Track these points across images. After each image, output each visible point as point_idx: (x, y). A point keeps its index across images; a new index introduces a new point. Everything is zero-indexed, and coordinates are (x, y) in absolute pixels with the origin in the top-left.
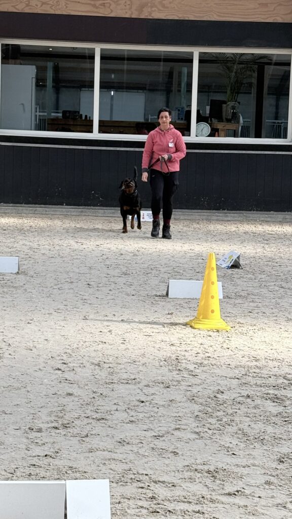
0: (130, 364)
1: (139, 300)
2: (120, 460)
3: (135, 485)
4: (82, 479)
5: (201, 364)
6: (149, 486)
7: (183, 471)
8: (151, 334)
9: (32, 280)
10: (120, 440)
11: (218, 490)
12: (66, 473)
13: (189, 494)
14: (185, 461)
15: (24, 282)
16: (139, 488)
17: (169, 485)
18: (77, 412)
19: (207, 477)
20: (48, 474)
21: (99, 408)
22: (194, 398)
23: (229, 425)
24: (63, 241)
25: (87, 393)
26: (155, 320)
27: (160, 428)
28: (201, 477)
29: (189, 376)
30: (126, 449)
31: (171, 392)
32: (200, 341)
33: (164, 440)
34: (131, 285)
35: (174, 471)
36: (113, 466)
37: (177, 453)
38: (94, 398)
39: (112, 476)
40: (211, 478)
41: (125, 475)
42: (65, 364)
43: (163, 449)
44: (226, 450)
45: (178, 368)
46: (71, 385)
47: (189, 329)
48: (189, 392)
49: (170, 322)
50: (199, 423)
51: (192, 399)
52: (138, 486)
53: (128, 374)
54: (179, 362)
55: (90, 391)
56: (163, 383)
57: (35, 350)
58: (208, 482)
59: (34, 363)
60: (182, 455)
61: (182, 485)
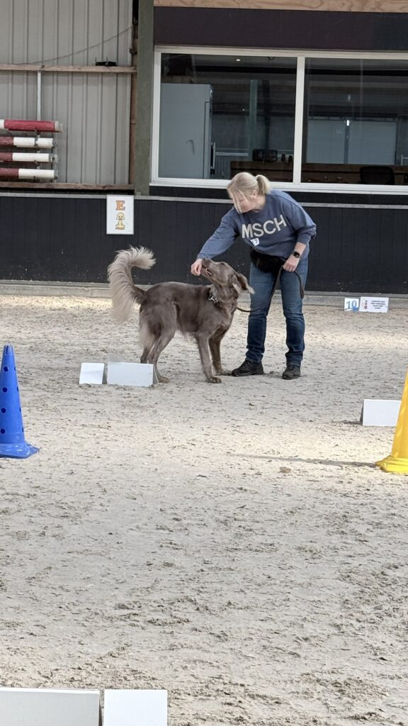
0: (272, 522)
1: (317, 428)
2: (210, 663)
3: (221, 699)
4: (145, 688)
5: (377, 524)
6: (240, 702)
7: (299, 682)
8: (320, 479)
9: (170, 396)
10: (219, 634)
11: (343, 711)
12: (125, 678)
13: (297, 715)
14: (308, 667)
15: (156, 401)
16: (225, 704)
17: (270, 702)
18: (171, 590)
19: (332, 691)
20: (99, 680)
21: (207, 585)
22: (350, 574)
23: (390, 616)
24: (234, 340)
25: (195, 564)
26: (330, 459)
27: (285, 618)
28: (323, 691)
29: (354, 542)
30: (225, 646)
31: (320, 565)
32: (389, 490)
33: (285, 636)
34: (313, 406)
35: (285, 682)
36: (198, 671)
37: (299, 656)
38: (202, 571)
39: (192, 685)
40: (337, 693)
41: (211, 685)
42: (177, 520)
43: (278, 649)
44: (373, 652)
45: (341, 529)
46: (177, 551)
47: (377, 473)
48: (346, 566)
49: (353, 461)
50: (346, 612)
51: (346, 577)
52: (224, 701)
53: (266, 537)
54: (347, 521)
55: (200, 561)
56: (311, 551)
57: (141, 499)
58: (332, 699)
59: (133, 518)
60: (305, 658)
61: (291, 702)
